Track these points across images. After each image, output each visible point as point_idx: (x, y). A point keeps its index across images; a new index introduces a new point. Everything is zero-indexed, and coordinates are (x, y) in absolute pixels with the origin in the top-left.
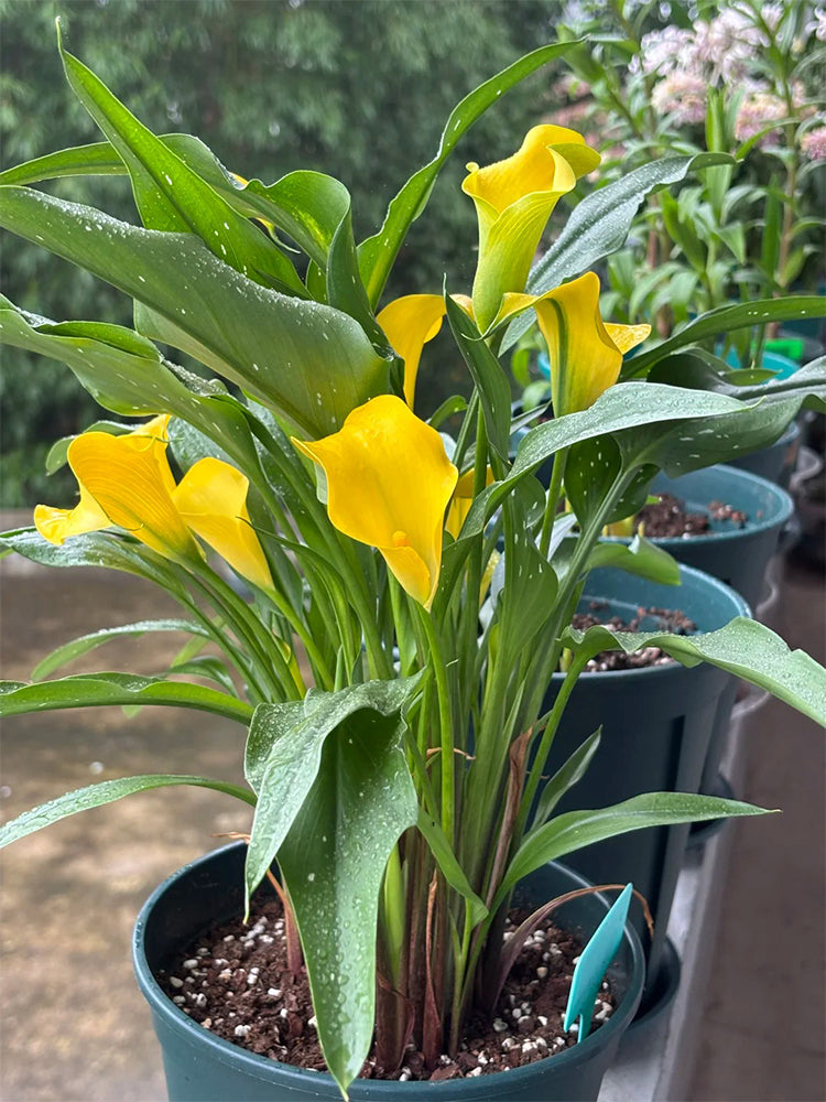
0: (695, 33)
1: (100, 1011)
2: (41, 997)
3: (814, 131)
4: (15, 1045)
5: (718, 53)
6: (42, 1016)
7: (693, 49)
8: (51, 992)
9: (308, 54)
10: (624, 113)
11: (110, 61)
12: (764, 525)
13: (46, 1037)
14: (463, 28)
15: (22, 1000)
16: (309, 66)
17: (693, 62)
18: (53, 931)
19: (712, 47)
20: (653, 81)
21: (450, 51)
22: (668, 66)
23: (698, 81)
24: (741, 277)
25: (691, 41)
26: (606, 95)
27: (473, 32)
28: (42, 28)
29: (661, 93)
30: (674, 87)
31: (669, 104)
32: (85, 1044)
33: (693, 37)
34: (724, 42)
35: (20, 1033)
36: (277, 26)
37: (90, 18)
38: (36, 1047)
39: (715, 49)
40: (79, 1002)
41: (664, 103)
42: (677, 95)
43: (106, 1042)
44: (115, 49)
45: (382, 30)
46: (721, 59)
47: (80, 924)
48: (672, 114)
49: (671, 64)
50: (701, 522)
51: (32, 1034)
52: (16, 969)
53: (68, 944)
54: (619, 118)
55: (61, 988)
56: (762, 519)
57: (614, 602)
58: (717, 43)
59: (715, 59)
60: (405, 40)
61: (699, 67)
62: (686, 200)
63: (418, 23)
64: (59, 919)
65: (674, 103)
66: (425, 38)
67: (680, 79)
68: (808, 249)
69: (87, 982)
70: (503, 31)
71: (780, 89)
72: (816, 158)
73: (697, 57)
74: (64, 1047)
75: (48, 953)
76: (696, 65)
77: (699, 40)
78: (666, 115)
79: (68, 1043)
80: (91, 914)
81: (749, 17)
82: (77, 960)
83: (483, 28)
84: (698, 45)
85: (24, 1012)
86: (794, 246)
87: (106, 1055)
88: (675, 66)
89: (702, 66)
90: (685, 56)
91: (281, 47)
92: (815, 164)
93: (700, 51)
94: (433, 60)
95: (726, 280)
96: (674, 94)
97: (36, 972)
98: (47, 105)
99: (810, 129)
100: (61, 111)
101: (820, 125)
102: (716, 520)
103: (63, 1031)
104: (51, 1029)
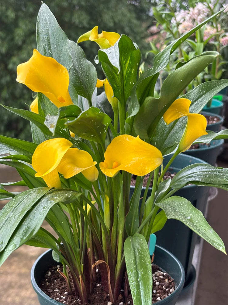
0: (190, 11)
1: (27, 289)
2: (10, 286)
3: (223, 38)
4: (4, 299)
5: (196, 17)
6: (11, 291)
7: (189, 15)
8: (13, 284)
9: (81, 22)
10: (171, 32)
11: (26, 25)
12: (216, 146)
13: (12, 297)
14: (123, 15)
15: (5, 286)
16: (81, 26)
17: (189, 19)
18: (13, 267)
19: (194, 15)
20: (178, 24)
21: (119, 21)
22: (182, 20)
23: (191, 24)
24: (206, 77)
25: (188, 13)
26: (166, 28)
27: (126, 16)
28: (7, 17)
29: (181, 28)
30: (184, 26)
31: (183, 31)
32: (23, 299)
33: (189, 12)
34: (198, 14)
35: (5, 296)
36: (72, 15)
37: (20, 14)
38: (9, 300)
39: (195, 15)
40: (21, 287)
41: (182, 31)
42: (185, 28)
43: (29, 298)
44: (27, 22)
45: (101, 16)
46: (197, 18)
47: (21, 265)
48: (184, 33)
49: (183, 20)
50: (197, 146)
51: (8, 296)
52: (3, 278)
53: (18, 271)
54: (170, 34)
55: (16, 283)
56: (214, 145)
57: (174, 168)
58: (196, 14)
59: (195, 18)
60: (107, 18)
61: (191, 20)
62: (191, 55)
63: (110, 13)
64: (15, 264)
65: (184, 30)
66: (112, 18)
67: (186, 24)
68: (223, 70)
69: (23, 281)
70: (134, 15)
71: (214, 25)
72: (224, 44)
73: (190, 18)
74: (17, 299)
75: (12, 273)
76: (190, 20)
77: (191, 13)
78: (182, 34)
79: (18, 298)
80: (24, 262)
81: (205, 5)
82: (20, 275)
83: (128, 15)
84: (190, 14)
85: (6, 290)
86: (219, 69)
87: (29, 301)
88: (184, 20)
89: (192, 20)
90: (187, 18)
91: (73, 21)
92: (224, 46)
93: (191, 16)
94: (115, 24)
95: (202, 78)
96: (184, 28)
97: (9, 279)
98: (9, 38)
99: (223, 37)
100: (12, 39)
101: (225, 36)
102: (201, 145)
103: (17, 295)
104: (13, 295)
